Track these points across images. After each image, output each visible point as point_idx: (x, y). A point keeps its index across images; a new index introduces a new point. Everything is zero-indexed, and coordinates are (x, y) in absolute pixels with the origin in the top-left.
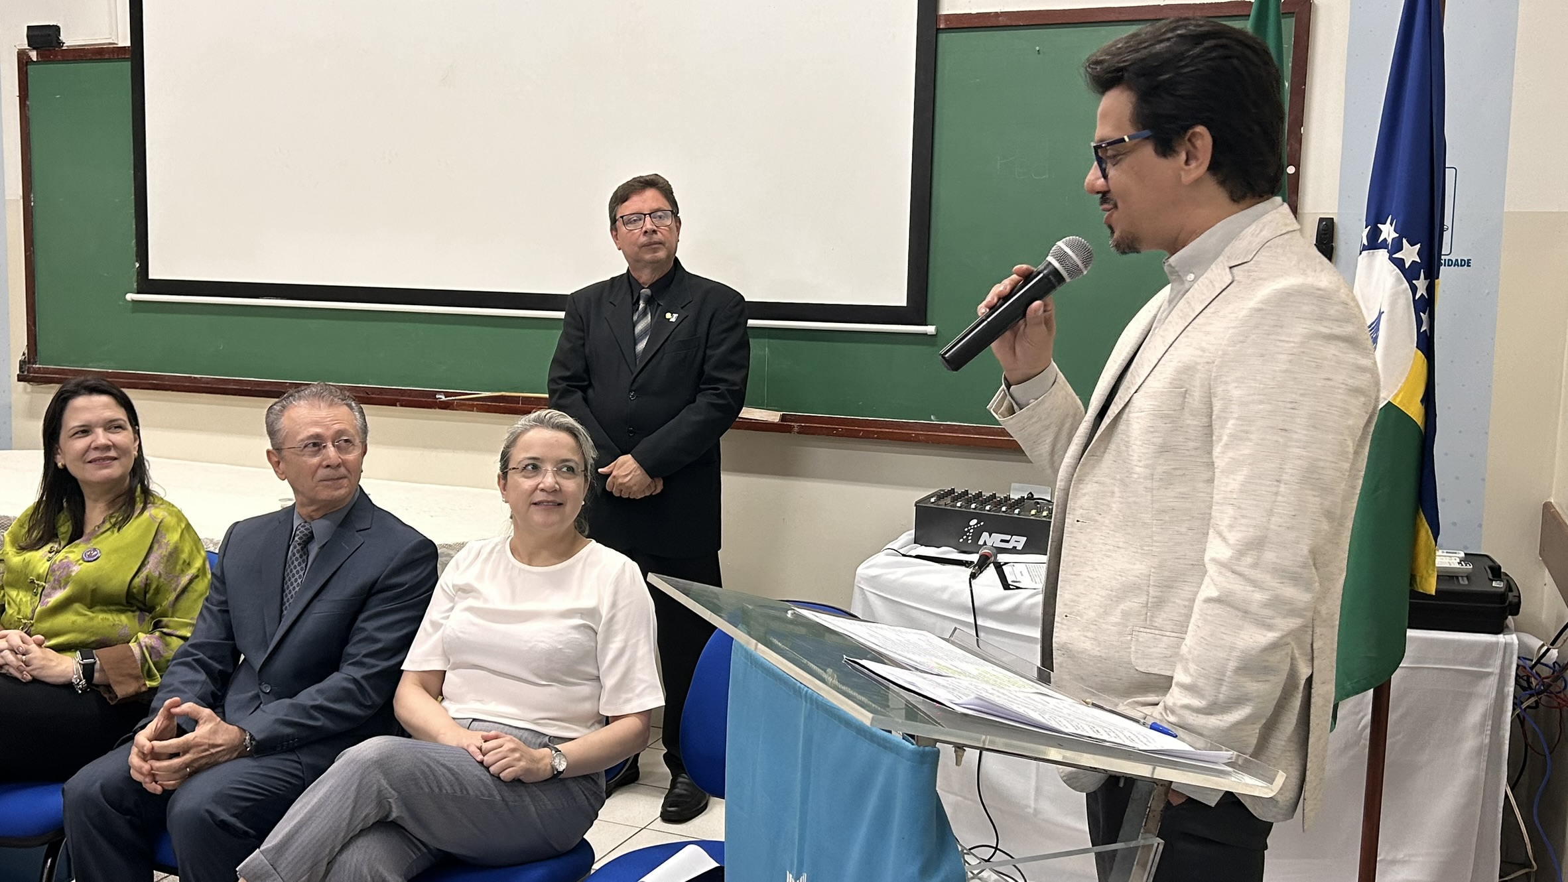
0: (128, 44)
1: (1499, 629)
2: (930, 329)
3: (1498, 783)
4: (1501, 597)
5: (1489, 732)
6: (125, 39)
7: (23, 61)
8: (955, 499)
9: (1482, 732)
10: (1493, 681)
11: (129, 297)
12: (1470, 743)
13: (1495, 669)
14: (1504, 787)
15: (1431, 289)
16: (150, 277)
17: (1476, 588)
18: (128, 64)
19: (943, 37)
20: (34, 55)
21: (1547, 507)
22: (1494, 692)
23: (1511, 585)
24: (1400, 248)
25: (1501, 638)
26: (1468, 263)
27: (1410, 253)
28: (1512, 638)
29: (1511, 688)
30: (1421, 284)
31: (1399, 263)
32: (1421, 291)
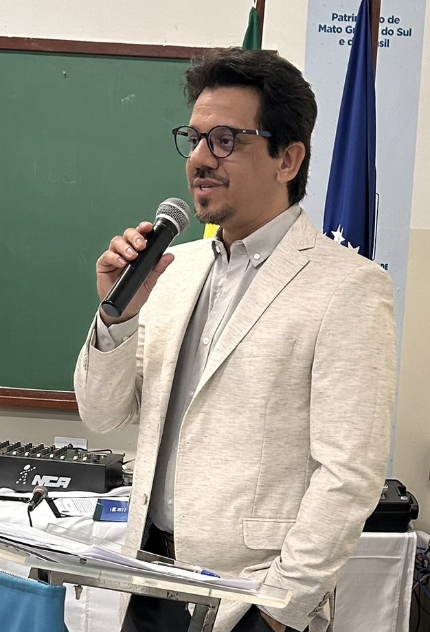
1: (404, 528)
4: (406, 506)
5: (398, 600)
8: (11, 449)
9: (393, 600)
10: (400, 565)
13: (402, 557)
17: (391, 501)
22: (402, 572)
23: (412, 499)
25: (406, 535)
26: (386, 267)
28: (413, 535)
29: (411, 569)
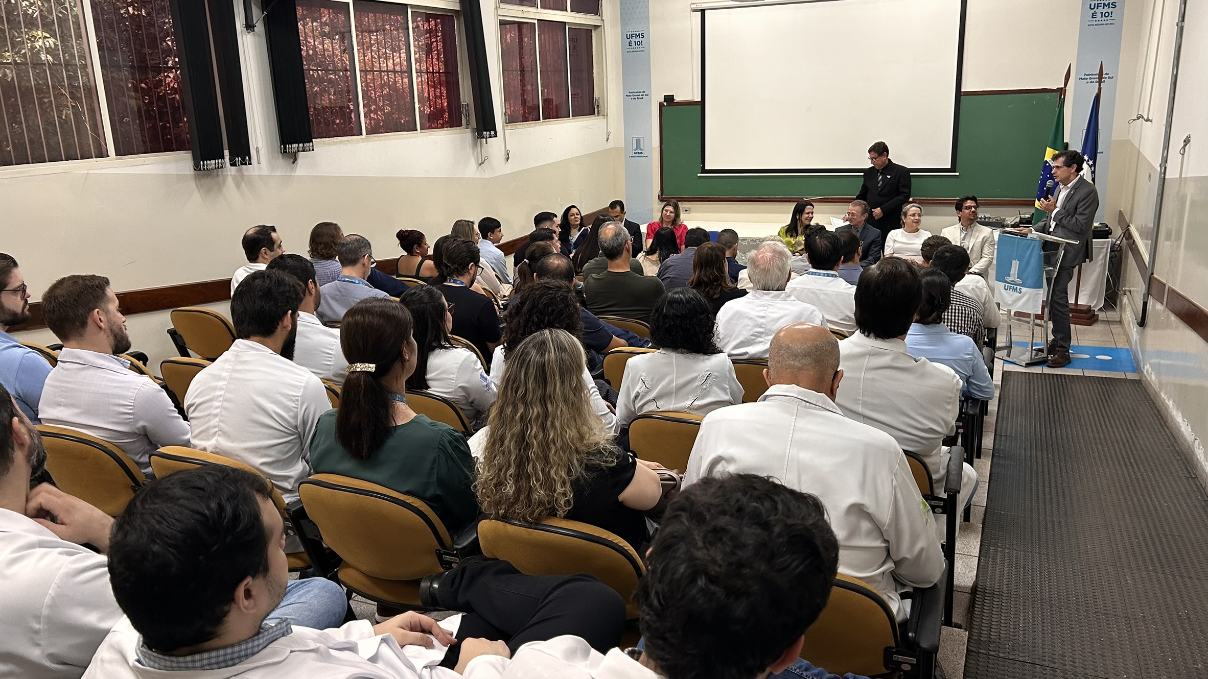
0: (700, 100)
1: (1107, 238)
2: (958, 174)
3: (1105, 271)
4: (1108, 231)
5: (1104, 261)
6: (698, 98)
7: (661, 105)
10: (1105, 249)
11: (699, 175)
12: (1100, 263)
13: (1106, 246)
14: (1107, 272)
15: (1095, 169)
16: (706, 168)
17: (1102, 229)
18: (699, 107)
19: (962, 97)
20: (665, 104)
21: (1120, 211)
22: (1106, 251)
23: (1110, 229)
24: (1088, 161)
25: (1107, 240)
26: (1102, 153)
27: (1091, 162)
28: (1110, 240)
29: (1109, 250)
30: (1093, 168)
31: (1088, 164)
32: (1093, 170)
